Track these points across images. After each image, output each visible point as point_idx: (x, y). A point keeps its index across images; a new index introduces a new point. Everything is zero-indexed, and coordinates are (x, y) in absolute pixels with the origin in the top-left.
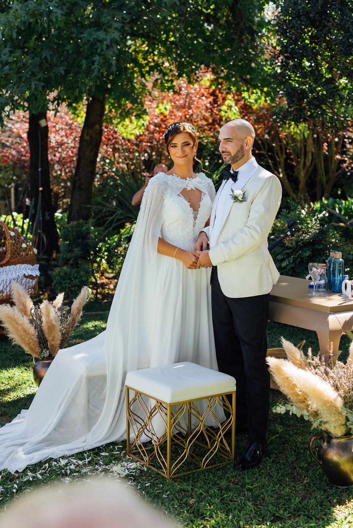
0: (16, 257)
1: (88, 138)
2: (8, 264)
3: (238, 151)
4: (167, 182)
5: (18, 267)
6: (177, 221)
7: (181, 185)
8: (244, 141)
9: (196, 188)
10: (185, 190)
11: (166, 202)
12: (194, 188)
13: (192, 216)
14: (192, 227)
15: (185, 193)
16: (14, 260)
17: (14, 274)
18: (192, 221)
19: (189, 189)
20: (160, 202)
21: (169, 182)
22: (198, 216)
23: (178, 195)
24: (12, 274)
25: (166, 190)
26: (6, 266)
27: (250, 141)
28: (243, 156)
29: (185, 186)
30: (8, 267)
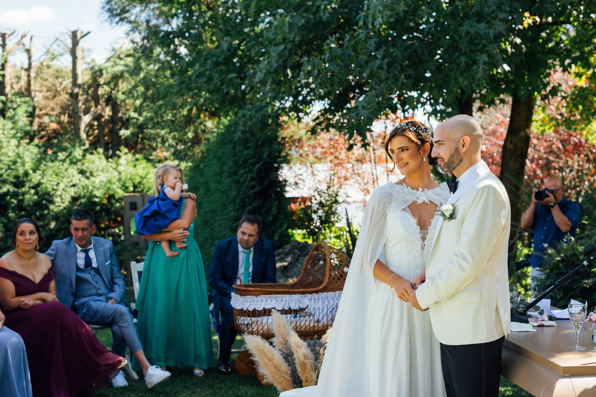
0: (337, 282)
1: (512, 146)
2: (325, 290)
3: (452, 156)
4: (392, 194)
5: (337, 294)
6: (400, 241)
7: (409, 197)
8: (459, 142)
9: (430, 201)
10: (414, 203)
11: (388, 217)
12: (426, 201)
13: (419, 236)
14: (420, 250)
15: (414, 208)
16: (333, 286)
17: (332, 302)
18: (419, 242)
19: (420, 201)
20: (381, 218)
21: (395, 194)
22: (428, 237)
23: (404, 210)
24: (329, 302)
25: (390, 203)
26: (323, 292)
27: (467, 140)
28: (461, 160)
29: (414, 199)
30: (325, 293)
